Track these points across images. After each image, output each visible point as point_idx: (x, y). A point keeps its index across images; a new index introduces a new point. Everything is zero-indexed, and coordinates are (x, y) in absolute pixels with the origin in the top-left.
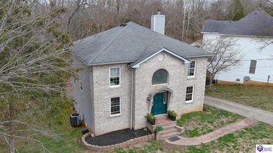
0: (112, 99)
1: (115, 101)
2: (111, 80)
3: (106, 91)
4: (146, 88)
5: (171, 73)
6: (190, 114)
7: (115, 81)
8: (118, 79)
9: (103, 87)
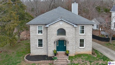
0: (39, 40)
1: (40, 41)
2: (39, 31)
3: (36, 36)
4: (53, 37)
5: (67, 31)
6: (82, 54)
7: (40, 32)
8: (42, 31)
9: (34, 34)
